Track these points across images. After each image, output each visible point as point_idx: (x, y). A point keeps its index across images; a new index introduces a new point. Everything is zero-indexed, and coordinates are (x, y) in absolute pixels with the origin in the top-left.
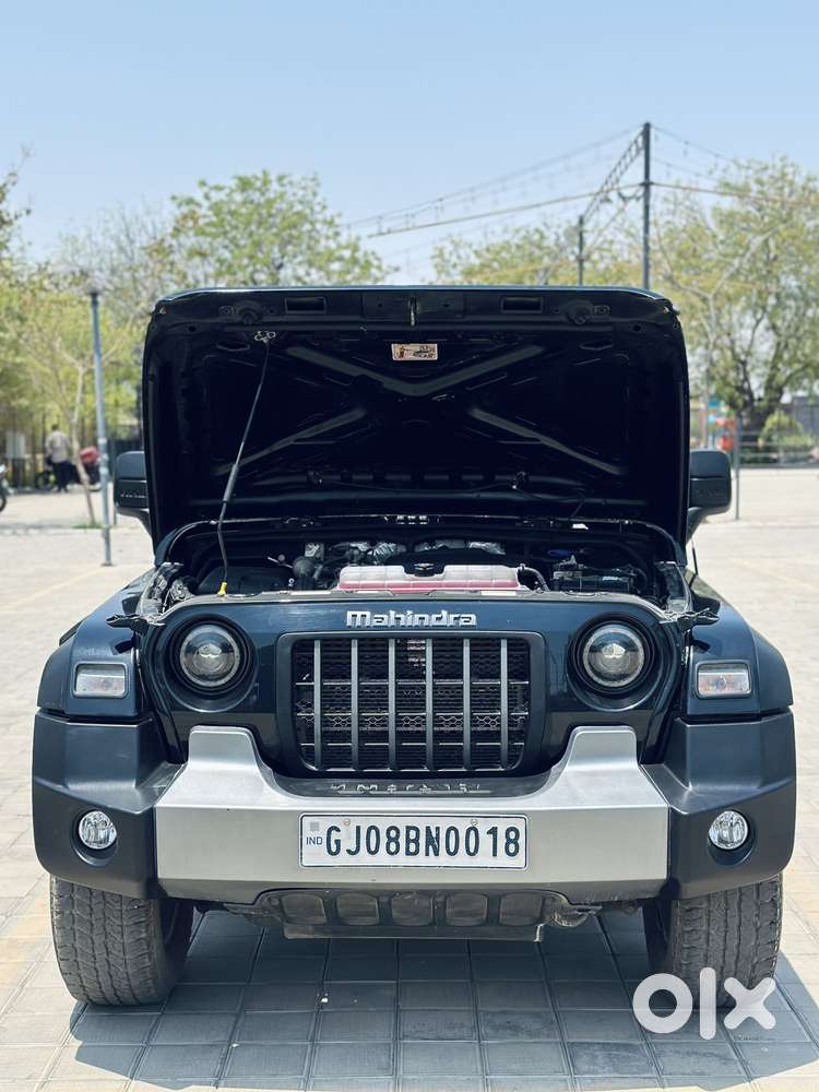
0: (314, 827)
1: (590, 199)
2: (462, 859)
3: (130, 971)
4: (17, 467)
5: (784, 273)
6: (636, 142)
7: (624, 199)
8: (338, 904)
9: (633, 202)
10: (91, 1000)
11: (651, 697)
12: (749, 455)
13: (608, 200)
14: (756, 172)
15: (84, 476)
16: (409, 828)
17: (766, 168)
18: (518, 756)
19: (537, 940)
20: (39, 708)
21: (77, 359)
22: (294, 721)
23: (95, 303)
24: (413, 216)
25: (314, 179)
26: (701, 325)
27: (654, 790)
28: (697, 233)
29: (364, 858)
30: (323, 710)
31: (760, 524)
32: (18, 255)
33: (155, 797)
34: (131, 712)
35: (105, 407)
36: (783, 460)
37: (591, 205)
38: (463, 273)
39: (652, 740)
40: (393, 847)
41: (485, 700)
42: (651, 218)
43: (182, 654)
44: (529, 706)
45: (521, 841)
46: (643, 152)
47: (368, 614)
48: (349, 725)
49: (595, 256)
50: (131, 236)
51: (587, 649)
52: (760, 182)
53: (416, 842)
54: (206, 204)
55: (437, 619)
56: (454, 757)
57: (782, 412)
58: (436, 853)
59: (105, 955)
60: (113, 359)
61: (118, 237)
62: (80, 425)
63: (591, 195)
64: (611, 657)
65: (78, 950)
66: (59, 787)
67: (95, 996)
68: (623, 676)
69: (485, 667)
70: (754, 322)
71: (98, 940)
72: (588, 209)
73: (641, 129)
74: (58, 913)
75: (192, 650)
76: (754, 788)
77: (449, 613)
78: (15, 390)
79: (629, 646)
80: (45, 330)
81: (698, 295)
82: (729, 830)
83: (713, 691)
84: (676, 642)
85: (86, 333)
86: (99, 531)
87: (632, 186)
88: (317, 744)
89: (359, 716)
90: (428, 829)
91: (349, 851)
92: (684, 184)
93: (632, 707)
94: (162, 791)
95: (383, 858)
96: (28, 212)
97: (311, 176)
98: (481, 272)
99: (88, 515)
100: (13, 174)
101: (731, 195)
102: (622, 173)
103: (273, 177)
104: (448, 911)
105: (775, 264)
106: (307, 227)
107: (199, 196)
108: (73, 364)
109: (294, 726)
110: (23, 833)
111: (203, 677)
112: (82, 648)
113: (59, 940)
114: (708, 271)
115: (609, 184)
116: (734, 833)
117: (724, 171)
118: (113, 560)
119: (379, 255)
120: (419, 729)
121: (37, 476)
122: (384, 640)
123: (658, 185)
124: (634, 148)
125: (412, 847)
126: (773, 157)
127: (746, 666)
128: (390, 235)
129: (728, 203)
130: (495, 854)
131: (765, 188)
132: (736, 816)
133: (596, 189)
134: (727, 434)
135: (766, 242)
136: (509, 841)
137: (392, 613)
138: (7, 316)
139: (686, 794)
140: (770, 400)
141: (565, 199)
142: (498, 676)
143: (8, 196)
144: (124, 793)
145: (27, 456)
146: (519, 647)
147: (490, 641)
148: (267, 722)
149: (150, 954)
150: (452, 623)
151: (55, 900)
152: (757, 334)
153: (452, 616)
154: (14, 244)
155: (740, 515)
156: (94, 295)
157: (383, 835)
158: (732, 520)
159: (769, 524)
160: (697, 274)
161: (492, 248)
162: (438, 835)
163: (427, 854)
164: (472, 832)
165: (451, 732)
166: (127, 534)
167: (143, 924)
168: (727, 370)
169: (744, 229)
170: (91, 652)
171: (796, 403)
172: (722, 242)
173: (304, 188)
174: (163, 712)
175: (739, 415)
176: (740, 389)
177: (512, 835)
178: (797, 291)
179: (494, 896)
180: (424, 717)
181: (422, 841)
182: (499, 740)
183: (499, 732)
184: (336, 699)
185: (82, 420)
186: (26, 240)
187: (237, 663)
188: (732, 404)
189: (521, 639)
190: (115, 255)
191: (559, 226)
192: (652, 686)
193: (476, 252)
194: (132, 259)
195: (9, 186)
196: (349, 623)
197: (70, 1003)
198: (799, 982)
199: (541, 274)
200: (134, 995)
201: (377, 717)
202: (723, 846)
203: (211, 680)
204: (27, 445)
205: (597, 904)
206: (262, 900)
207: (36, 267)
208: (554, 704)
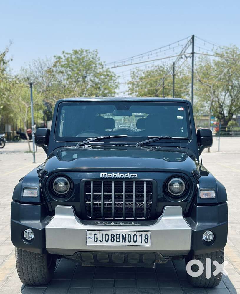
0: (90, 234)
1: (176, 57)
2: (132, 243)
3: (38, 275)
4: (8, 134)
5: (234, 79)
6: (190, 40)
7: (186, 57)
8: (97, 256)
9: (189, 58)
10: (27, 283)
11: (187, 198)
12: (223, 133)
13: (182, 58)
14: (226, 50)
15: (28, 137)
16: (117, 235)
17: (229, 49)
18: (149, 215)
19: (154, 267)
20: (13, 200)
21: (26, 103)
22: (85, 204)
23: (31, 87)
24: (124, 62)
25: (96, 51)
26: (209, 94)
27: (187, 224)
28: (208, 67)
29: (104, 243)
30: (93, 201)
31: (225, 153)
32: (9, 73)
33: (46, 225)
34: (39, 201)
35: (34, 117)
36: (233, 134)
37: (177, 59)
38: (140, 79)
39: (187, 210)
40: (113, 240)
41: (140, 199)
42: (194, 63)
43: (53, 185)
44: (152, 201)
45: (149, 238)
46: (192, 44)
47: (106, 174)
48: (101, 206)
49: (179, 74)
50: (42, 67)
51: (169, 185)
52: (227, 53)
53: (119, 238)
54: (64, 58)
55: (126, 175)
56: (131, 215)
57: (233, 120)
58: (125, 242)
59: (31, 270)
60: (36, 103)
61: (38, 68)
62: (27, 122)
63: (177, 56)
64: (175, 187)
65: (23, 269)
66: (18, 222)
67: (28, 282)
68: (179, 192)
69: (140, 189)
70: (225, 94)
71: (29, 266)
72: (176, 60)
73: (191, 37)
74: (18, 258)
75: (56, 184)
76: (215, 224)
77: (129, 174)
78: (8, 112)
79: (181, 184)
80: (17, 95)
81: (208, 86)
82: (208, 236)
83: (204, 197)
84: (194, 183)
85: (28, 96)
86: (32, 153)
87: (189, 53)
88: (91, 211)
89: (104, 203)
90: (123, 235)
91: (100, 241)
92: (205, 53)
93: (181, 201)
94: (47, 224)
95: (109, 243)
96: (12, 60)
97: (95, 50)
98: (145, 78)
99: (29, 149)
100: (7, 49)
101: (218, 56)
102: (186, 50)
103: (84, 51)
104: (129, 258)
105: (231, 77)
106: (94, 65)
107: (62, 56)
108: (25, 104)
109: (85, 206)
110: (8, 238)
111: (60, 192)
112: (25, 183)
113: (18, 266)
114: (211, 79)
115: (182, 53)
116: (210, 237)
117: (217, 49)
118: (36, 161)
119: (115, 73)
120: (121, 207)
121: (14, 137)
122: (111, 181)
123: (196, 53)
124: (189, 42)
125: (118, 240)
126: (231, 45)
127: (214, 190)
128: (118, 68)
129: (218, 59)
130: (141, 242)
131: (229, 54)
132: (211, 232)
133: (178, 54)
134: (217, 126)
135: (228, 70)
136: (146, 238)
137: (113, 174)
138: (5, 90)
139: (196, 226)
140: (230, 117)
141: (169, 57)
142: (143, 192)
143: (6, 55)
144: (37, 224)
145: (11, 132)
146: (149, 183)
147: (141, 182)
148: (77, 204)
149: (44, 270)
150: (130, 177)
151: (17, 255)
152: (226, 98)
153: (130, 175)
154: (7, 69)
155: (220, 150)
156: (31, 84)
157: (110, 236)
158: (217, 152)
159: (229, 153)
160: (208, 80)
161: (148, 71)
162: (125, 236)
163: (122, 242)
164: (135, 236)
165: (130, 208)
166: (40, 154)
167: (42, 262)
168: (217, 108)
169: (222, 66)
170: (28, 184)
171: (237, 118)
172: (216, 70)
173: (93, 54)
174: (48, 201)
175: (220, 121)
176: (221, 113)
177: (147, 237)
178: (237, 85)
179: (142, 254)
180: (122, 203)
181: (121, 238)
182: (143, 210)
183: (143, 208)
184: (97, 198)
185: (27, 121)
186: (11, 68)
187: (69, 188)
188: (218, 118)
189: (150, 182)
190: (37, 73)
191: (167, 65)
192: (187, 195)
193: (143, 73)
194: (42, 74)
195: (6, 53)
196: (101, 176)
197: (21, 284)
198: (230, 281)
199: (163, 79)
200: (39, 282)
201: (109, 203)
202: (207, 241)
203: (62, 192)
204: (11, 128)
205: (171, 257)
206: (75, 254)
207: (14, 76)
208: (159, 200)
